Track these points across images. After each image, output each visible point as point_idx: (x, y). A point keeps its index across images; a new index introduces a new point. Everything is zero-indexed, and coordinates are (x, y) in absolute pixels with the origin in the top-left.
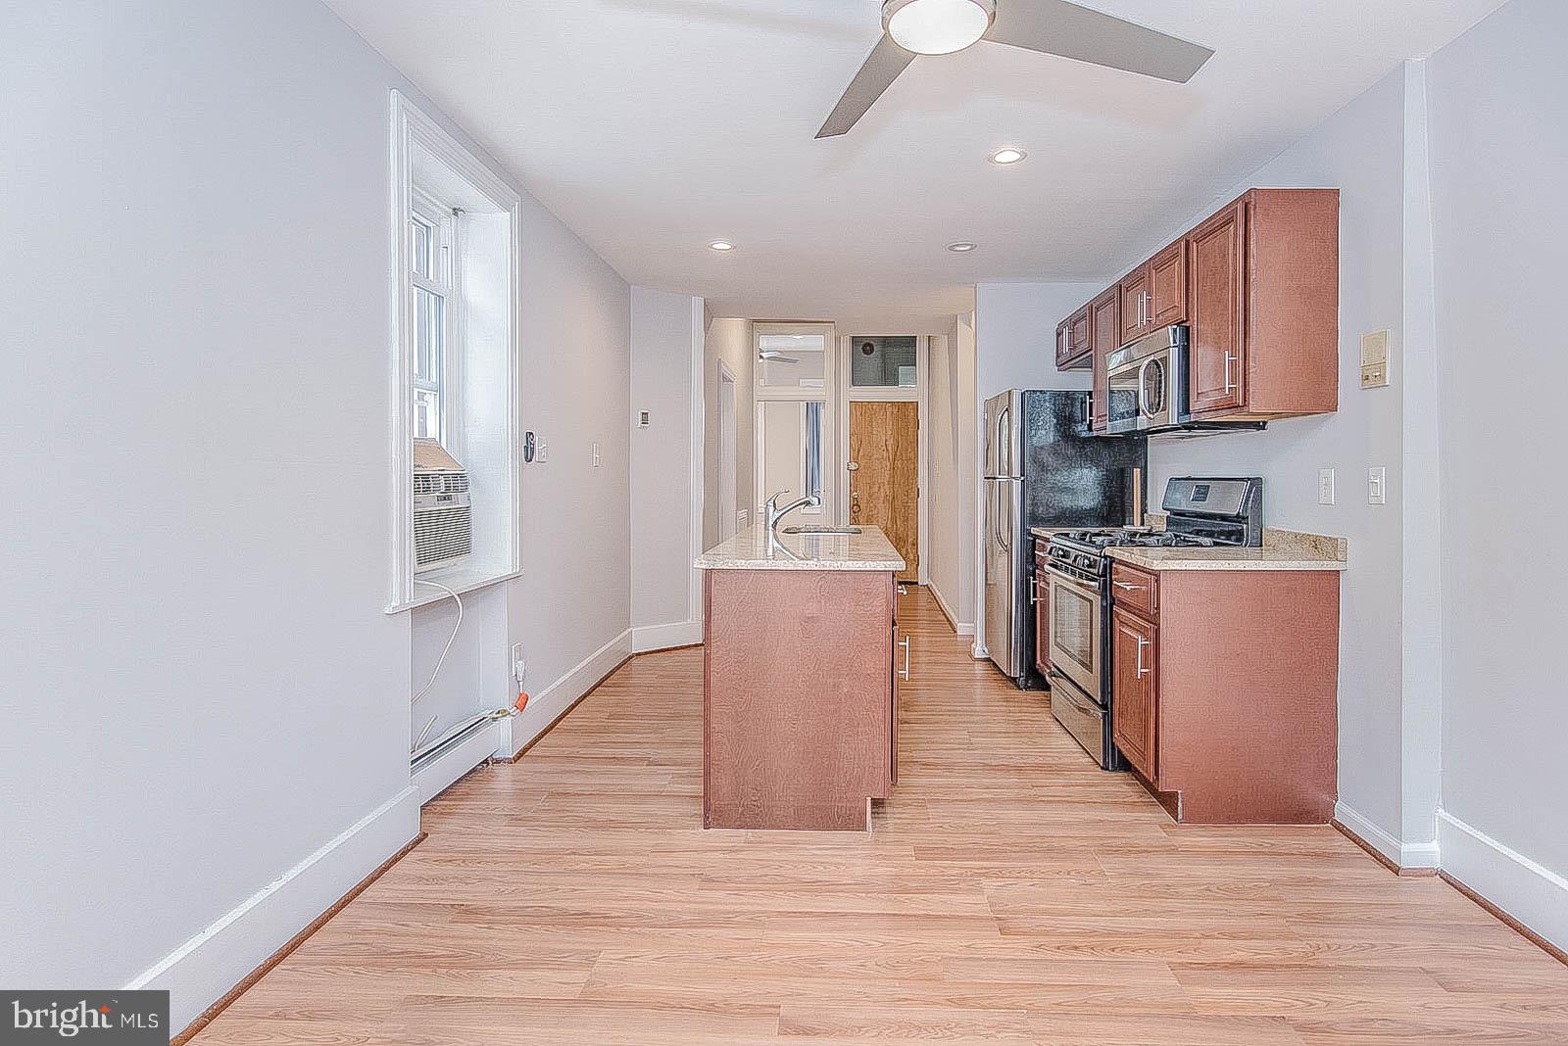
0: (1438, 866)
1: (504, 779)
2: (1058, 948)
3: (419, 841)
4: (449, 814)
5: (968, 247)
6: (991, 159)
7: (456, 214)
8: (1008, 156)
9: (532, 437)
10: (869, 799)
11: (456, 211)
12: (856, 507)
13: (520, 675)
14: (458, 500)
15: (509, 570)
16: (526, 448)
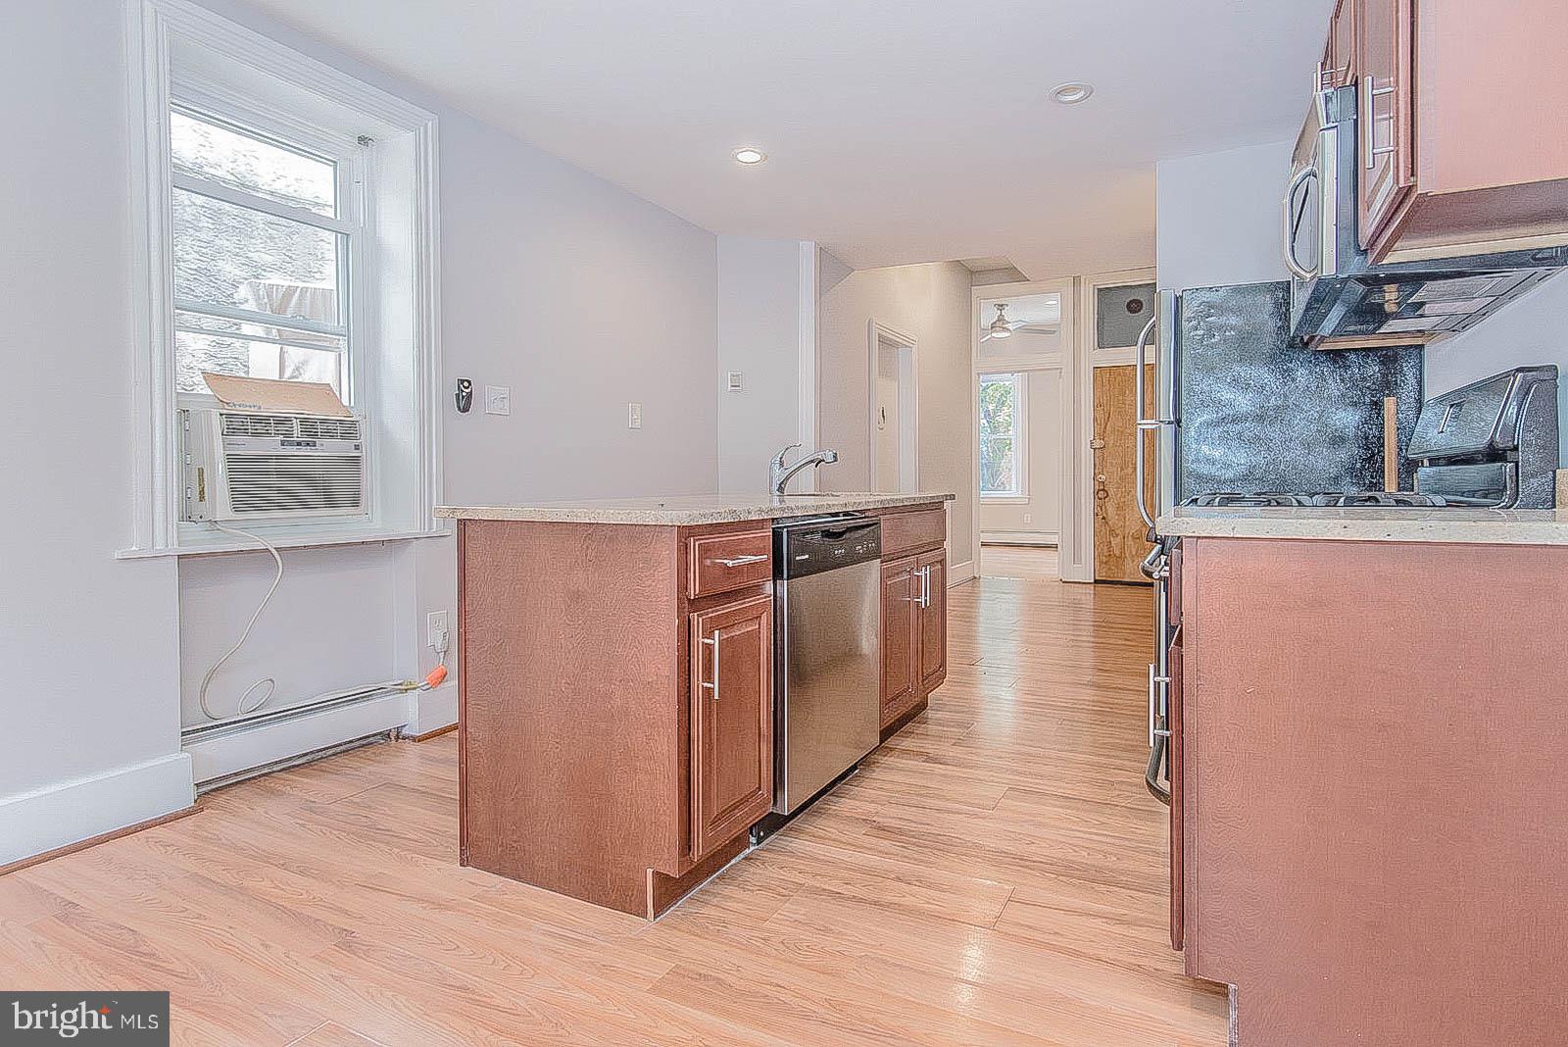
3: (188, 813)
7: (365, 145)
9: (466, 384)
10: (650, 871)
11: (363, 140)
12: (1101, 492)
13: (438, 646)
14: (329, 448)
15: (415, 530)
16: (458, 395)
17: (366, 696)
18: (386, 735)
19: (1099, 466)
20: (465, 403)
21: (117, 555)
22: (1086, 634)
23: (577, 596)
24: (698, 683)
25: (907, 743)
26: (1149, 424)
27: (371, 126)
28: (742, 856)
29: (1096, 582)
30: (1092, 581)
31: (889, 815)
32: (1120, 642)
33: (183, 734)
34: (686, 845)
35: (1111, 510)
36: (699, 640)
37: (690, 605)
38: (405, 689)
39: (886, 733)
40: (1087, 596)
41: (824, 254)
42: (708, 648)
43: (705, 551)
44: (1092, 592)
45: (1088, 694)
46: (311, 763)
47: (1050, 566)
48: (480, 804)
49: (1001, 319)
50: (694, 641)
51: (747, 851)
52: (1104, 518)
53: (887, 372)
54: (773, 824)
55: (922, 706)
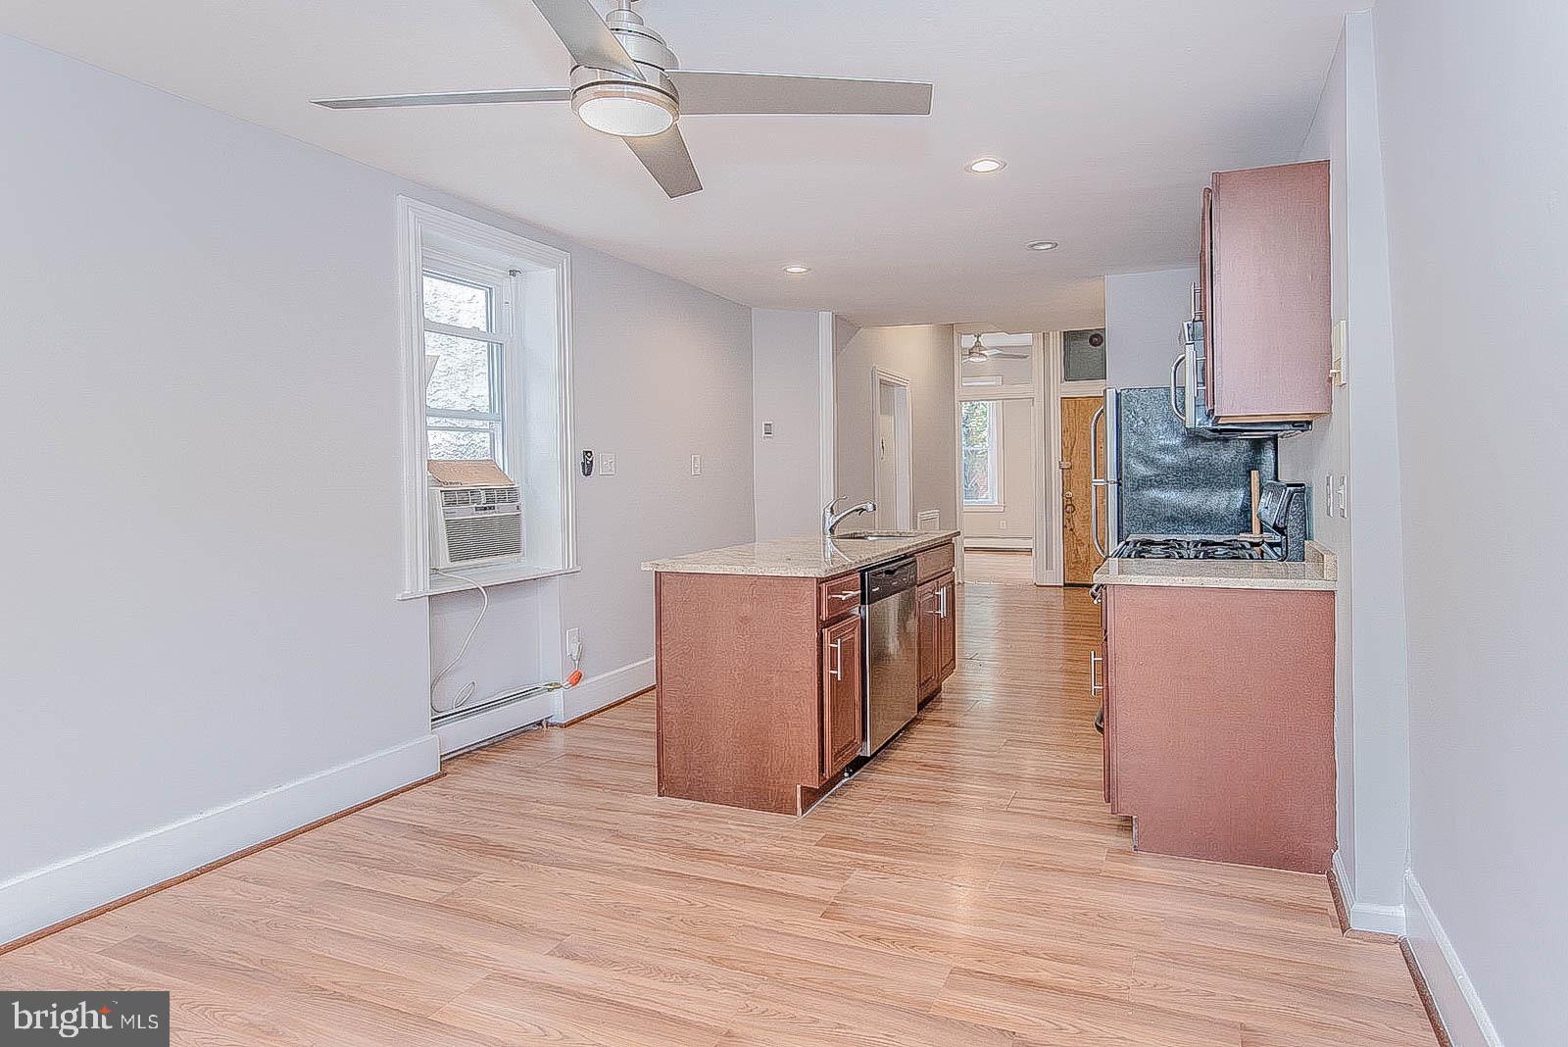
0: (1403, 933)
1: (558, 740)
2: (860, 937)
3: (437, 777)
4: (481, 761)
5: (1049, 246)
6: (969, 169)
7: (514, 275)
8: (985, 166)
9: (589, 454)
10: (798, 786)
11: (513, 273)
12: (1069, 506)
13: (575, 655)
14: (503, 510)
15: (558, 567)
16: (583, 464)
17: (526, 695)
18: (540, 723)
19: (1067, 484)
20: (588, 468)
21: (399, 596)
22: (1058, 631)
23: (745, 619)
24: (827, 671)
25: (930, 716)
26: (1100, 482)
27: (519, 263)
28: (840, 784)
29: (1065, 585)
30: (1062, 584)
31: (929, 758)
32: (1086, 638)
33: (433, 720)
34: (822, 770)
35: (1077, 523)
36: (827, 644)
37: (823, 625)
38: (554, 687)
39: (921, 706)
40: (1058, 597)
41: (838, 319)
42: (833, 651)
43: (831, 591)
44: (1063, 595)
45: (1059, 678)
46: (496, 744)
47: (1024, 570)
48: (672, 754)
49: (978, 345)
50: (825, 645)
51: (843, 781)
52: (1071, 530)
53: (887, 410)
54: (859, 763)
55: (939, 689)
